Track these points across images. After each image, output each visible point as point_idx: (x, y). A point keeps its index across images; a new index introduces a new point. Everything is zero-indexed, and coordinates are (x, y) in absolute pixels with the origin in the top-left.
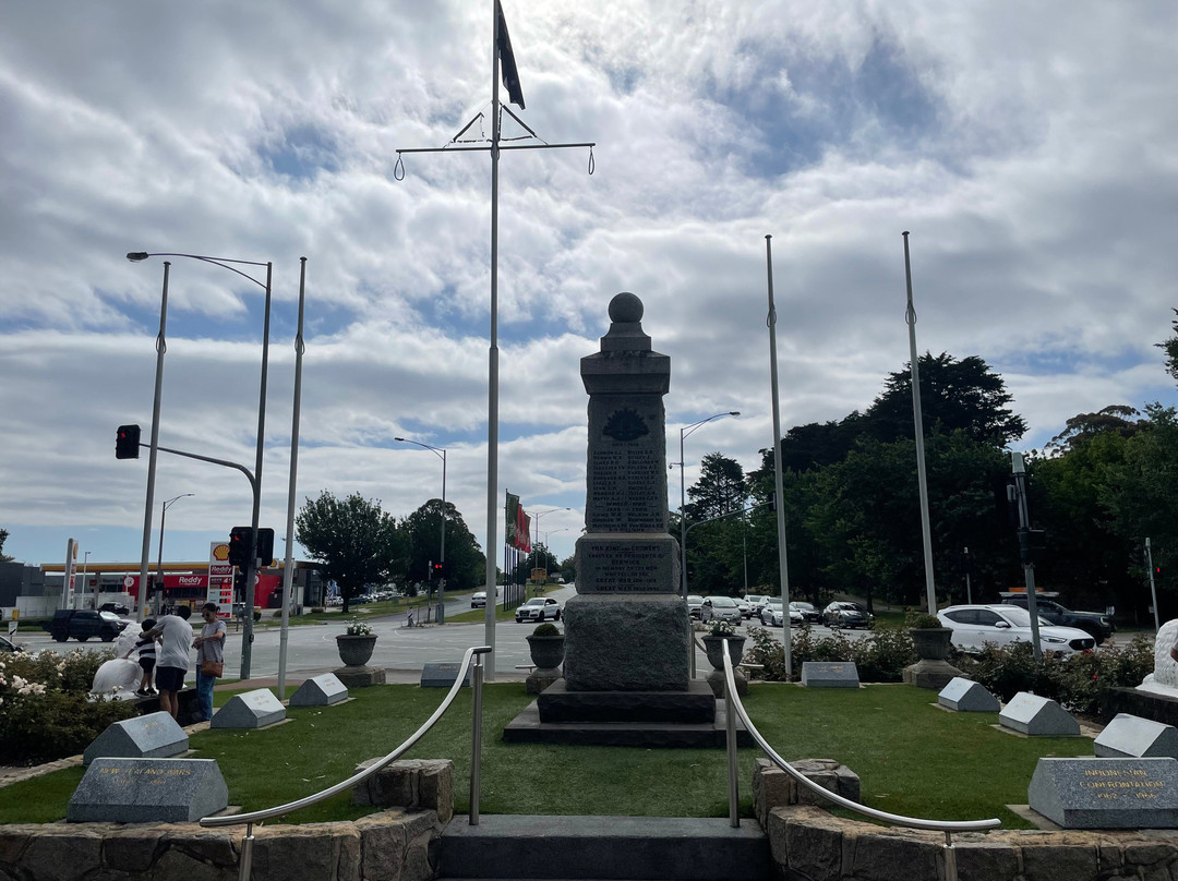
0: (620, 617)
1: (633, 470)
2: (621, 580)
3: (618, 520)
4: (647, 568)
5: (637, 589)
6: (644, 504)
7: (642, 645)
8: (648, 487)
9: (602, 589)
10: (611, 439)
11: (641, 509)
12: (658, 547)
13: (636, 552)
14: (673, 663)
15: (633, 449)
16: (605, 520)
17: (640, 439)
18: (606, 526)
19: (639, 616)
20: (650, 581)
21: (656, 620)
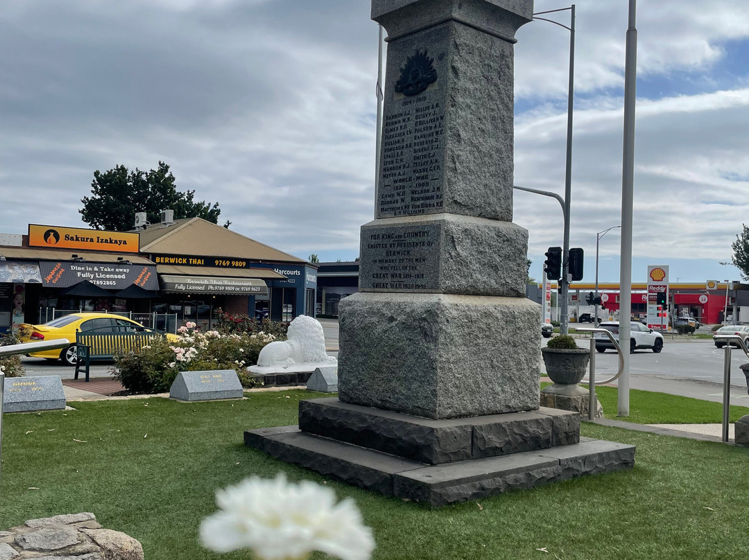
0: (375, 319)
1: (419, 134)
2: (392, 276)
3: (403, 200)
4: (417, 260)
5: (406, 286)
6: (426, 177)
7: (393, 356)
8: (432, 152)
9: (377, 286)
10: (402, 96)
11: (423, 185)
12: (427, 233)
13: (408, 240)
14: (421, 382)
15: (421, 105)
16: (391, 202)
17: (428, 90)
18: (393, 209)
19: (392, 319)
20: (418, 276)
21: (405, 326)
